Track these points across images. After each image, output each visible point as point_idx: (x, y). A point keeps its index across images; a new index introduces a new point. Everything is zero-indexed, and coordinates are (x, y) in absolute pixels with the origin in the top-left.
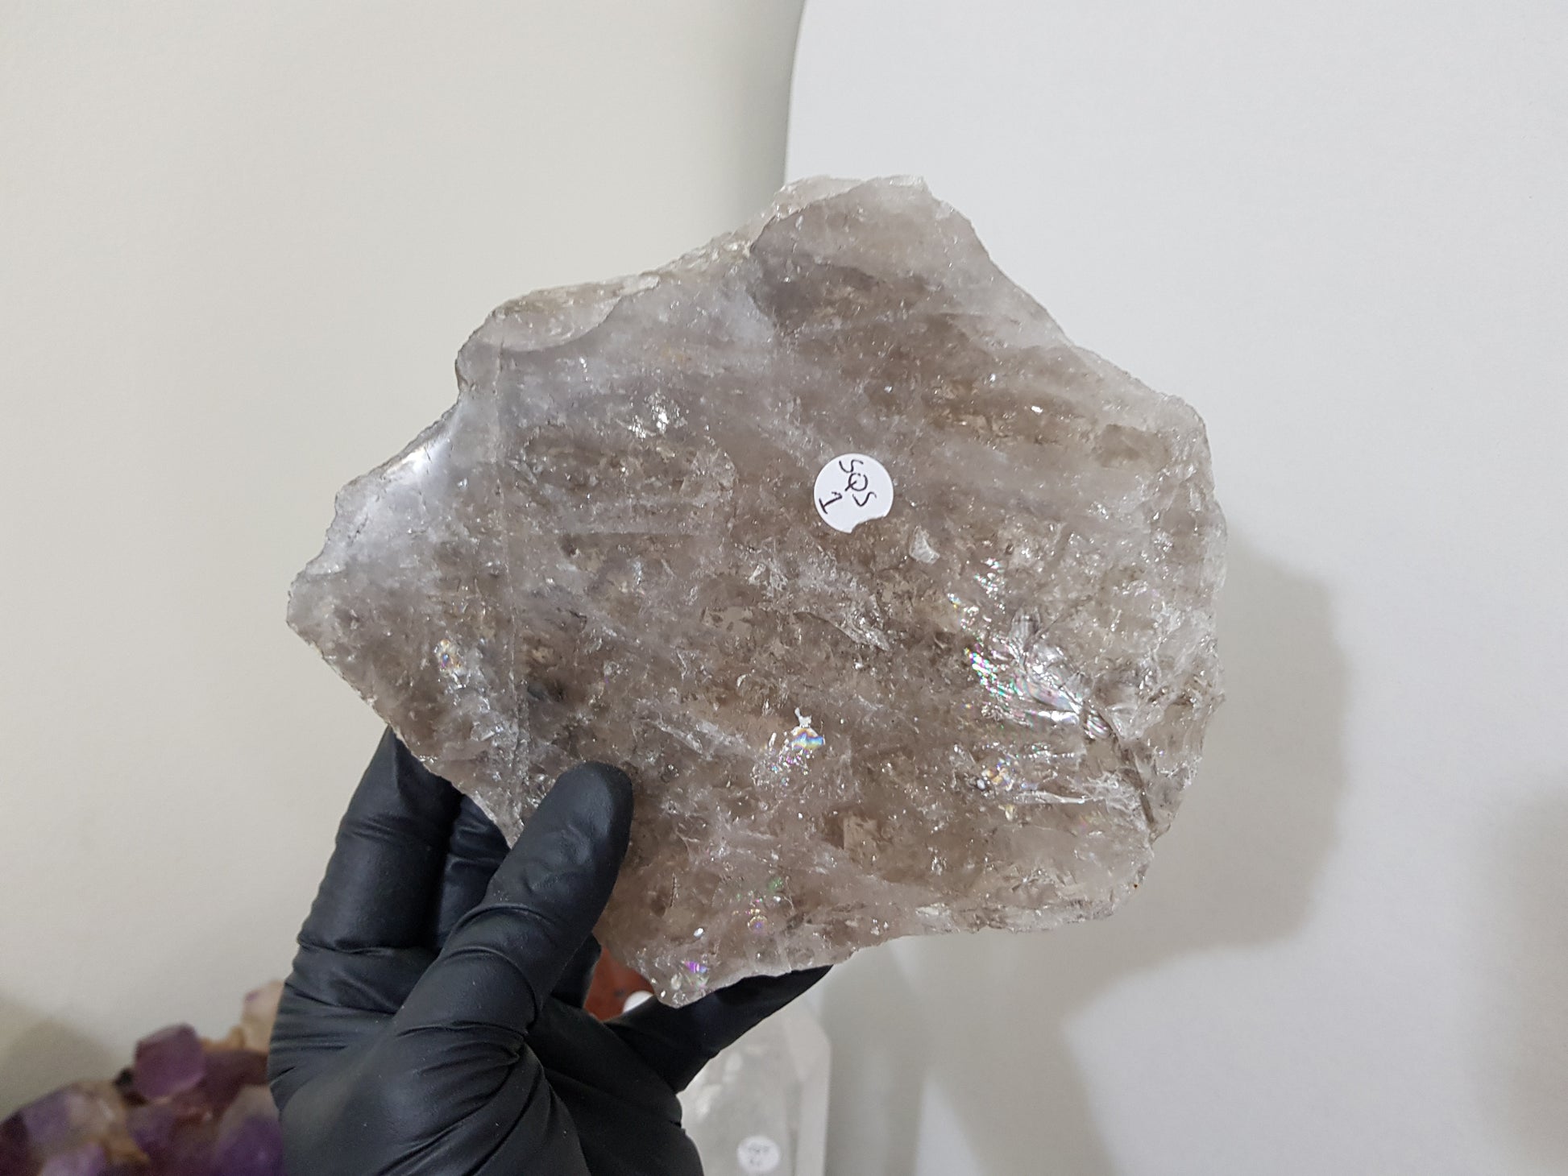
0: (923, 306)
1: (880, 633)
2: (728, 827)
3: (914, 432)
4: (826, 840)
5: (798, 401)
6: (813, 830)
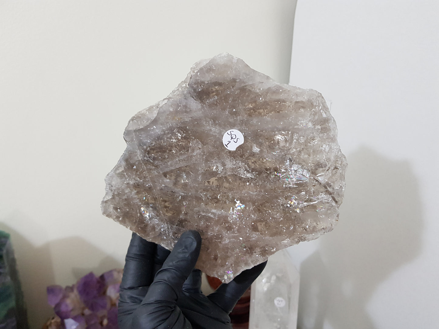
0: (237, 85)
1: (251, 174)
2: (227, 234)
3: (244, 119)
4: (253, 231)
5: (212, 120)
6: (249, 229)
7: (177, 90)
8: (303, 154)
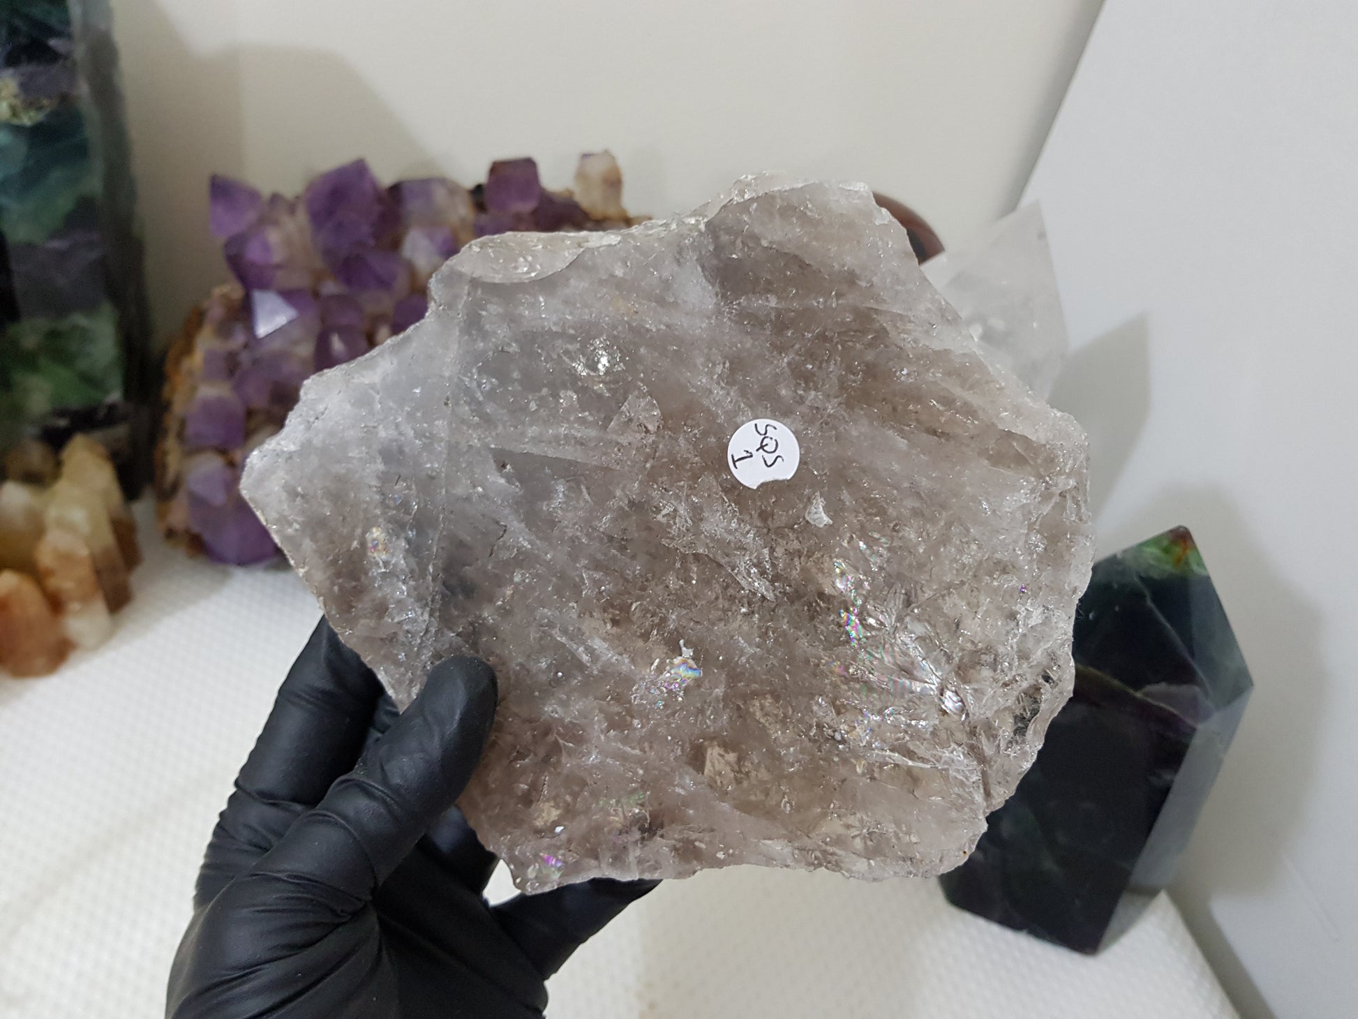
0: (851, 299)
1: (767, 583)
2: (602, 737)
3: (825, 409)
4: (689, 764)
5: (727, 365)
6: (679, 752)
7: (662, 225)
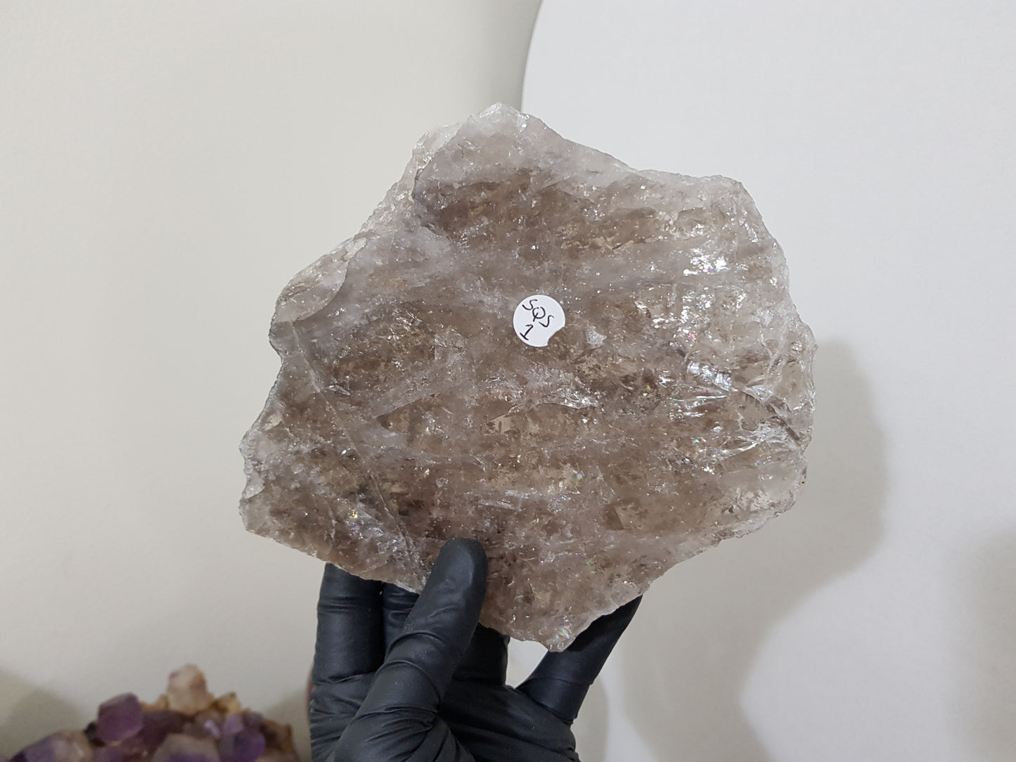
0: (533, 186)
1: (590, 397)
3: (560, 267)
6: (598, 526)
7: (385, 210)
8: (710, 337)
